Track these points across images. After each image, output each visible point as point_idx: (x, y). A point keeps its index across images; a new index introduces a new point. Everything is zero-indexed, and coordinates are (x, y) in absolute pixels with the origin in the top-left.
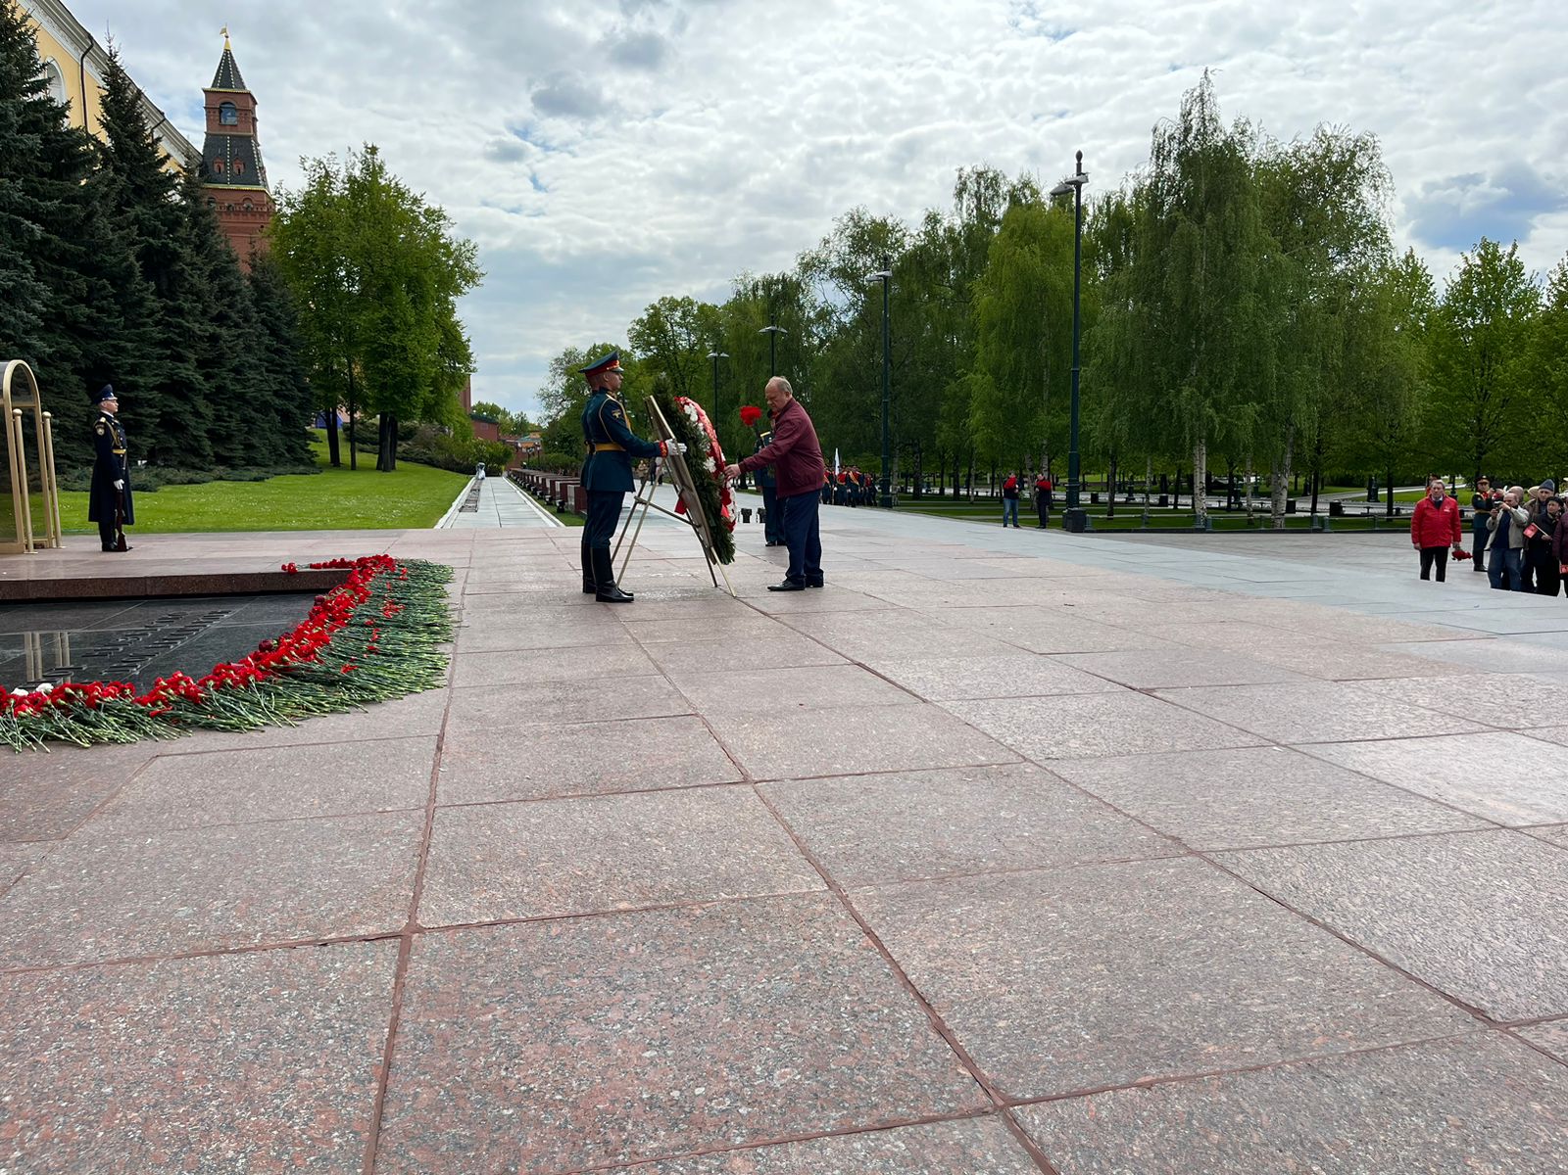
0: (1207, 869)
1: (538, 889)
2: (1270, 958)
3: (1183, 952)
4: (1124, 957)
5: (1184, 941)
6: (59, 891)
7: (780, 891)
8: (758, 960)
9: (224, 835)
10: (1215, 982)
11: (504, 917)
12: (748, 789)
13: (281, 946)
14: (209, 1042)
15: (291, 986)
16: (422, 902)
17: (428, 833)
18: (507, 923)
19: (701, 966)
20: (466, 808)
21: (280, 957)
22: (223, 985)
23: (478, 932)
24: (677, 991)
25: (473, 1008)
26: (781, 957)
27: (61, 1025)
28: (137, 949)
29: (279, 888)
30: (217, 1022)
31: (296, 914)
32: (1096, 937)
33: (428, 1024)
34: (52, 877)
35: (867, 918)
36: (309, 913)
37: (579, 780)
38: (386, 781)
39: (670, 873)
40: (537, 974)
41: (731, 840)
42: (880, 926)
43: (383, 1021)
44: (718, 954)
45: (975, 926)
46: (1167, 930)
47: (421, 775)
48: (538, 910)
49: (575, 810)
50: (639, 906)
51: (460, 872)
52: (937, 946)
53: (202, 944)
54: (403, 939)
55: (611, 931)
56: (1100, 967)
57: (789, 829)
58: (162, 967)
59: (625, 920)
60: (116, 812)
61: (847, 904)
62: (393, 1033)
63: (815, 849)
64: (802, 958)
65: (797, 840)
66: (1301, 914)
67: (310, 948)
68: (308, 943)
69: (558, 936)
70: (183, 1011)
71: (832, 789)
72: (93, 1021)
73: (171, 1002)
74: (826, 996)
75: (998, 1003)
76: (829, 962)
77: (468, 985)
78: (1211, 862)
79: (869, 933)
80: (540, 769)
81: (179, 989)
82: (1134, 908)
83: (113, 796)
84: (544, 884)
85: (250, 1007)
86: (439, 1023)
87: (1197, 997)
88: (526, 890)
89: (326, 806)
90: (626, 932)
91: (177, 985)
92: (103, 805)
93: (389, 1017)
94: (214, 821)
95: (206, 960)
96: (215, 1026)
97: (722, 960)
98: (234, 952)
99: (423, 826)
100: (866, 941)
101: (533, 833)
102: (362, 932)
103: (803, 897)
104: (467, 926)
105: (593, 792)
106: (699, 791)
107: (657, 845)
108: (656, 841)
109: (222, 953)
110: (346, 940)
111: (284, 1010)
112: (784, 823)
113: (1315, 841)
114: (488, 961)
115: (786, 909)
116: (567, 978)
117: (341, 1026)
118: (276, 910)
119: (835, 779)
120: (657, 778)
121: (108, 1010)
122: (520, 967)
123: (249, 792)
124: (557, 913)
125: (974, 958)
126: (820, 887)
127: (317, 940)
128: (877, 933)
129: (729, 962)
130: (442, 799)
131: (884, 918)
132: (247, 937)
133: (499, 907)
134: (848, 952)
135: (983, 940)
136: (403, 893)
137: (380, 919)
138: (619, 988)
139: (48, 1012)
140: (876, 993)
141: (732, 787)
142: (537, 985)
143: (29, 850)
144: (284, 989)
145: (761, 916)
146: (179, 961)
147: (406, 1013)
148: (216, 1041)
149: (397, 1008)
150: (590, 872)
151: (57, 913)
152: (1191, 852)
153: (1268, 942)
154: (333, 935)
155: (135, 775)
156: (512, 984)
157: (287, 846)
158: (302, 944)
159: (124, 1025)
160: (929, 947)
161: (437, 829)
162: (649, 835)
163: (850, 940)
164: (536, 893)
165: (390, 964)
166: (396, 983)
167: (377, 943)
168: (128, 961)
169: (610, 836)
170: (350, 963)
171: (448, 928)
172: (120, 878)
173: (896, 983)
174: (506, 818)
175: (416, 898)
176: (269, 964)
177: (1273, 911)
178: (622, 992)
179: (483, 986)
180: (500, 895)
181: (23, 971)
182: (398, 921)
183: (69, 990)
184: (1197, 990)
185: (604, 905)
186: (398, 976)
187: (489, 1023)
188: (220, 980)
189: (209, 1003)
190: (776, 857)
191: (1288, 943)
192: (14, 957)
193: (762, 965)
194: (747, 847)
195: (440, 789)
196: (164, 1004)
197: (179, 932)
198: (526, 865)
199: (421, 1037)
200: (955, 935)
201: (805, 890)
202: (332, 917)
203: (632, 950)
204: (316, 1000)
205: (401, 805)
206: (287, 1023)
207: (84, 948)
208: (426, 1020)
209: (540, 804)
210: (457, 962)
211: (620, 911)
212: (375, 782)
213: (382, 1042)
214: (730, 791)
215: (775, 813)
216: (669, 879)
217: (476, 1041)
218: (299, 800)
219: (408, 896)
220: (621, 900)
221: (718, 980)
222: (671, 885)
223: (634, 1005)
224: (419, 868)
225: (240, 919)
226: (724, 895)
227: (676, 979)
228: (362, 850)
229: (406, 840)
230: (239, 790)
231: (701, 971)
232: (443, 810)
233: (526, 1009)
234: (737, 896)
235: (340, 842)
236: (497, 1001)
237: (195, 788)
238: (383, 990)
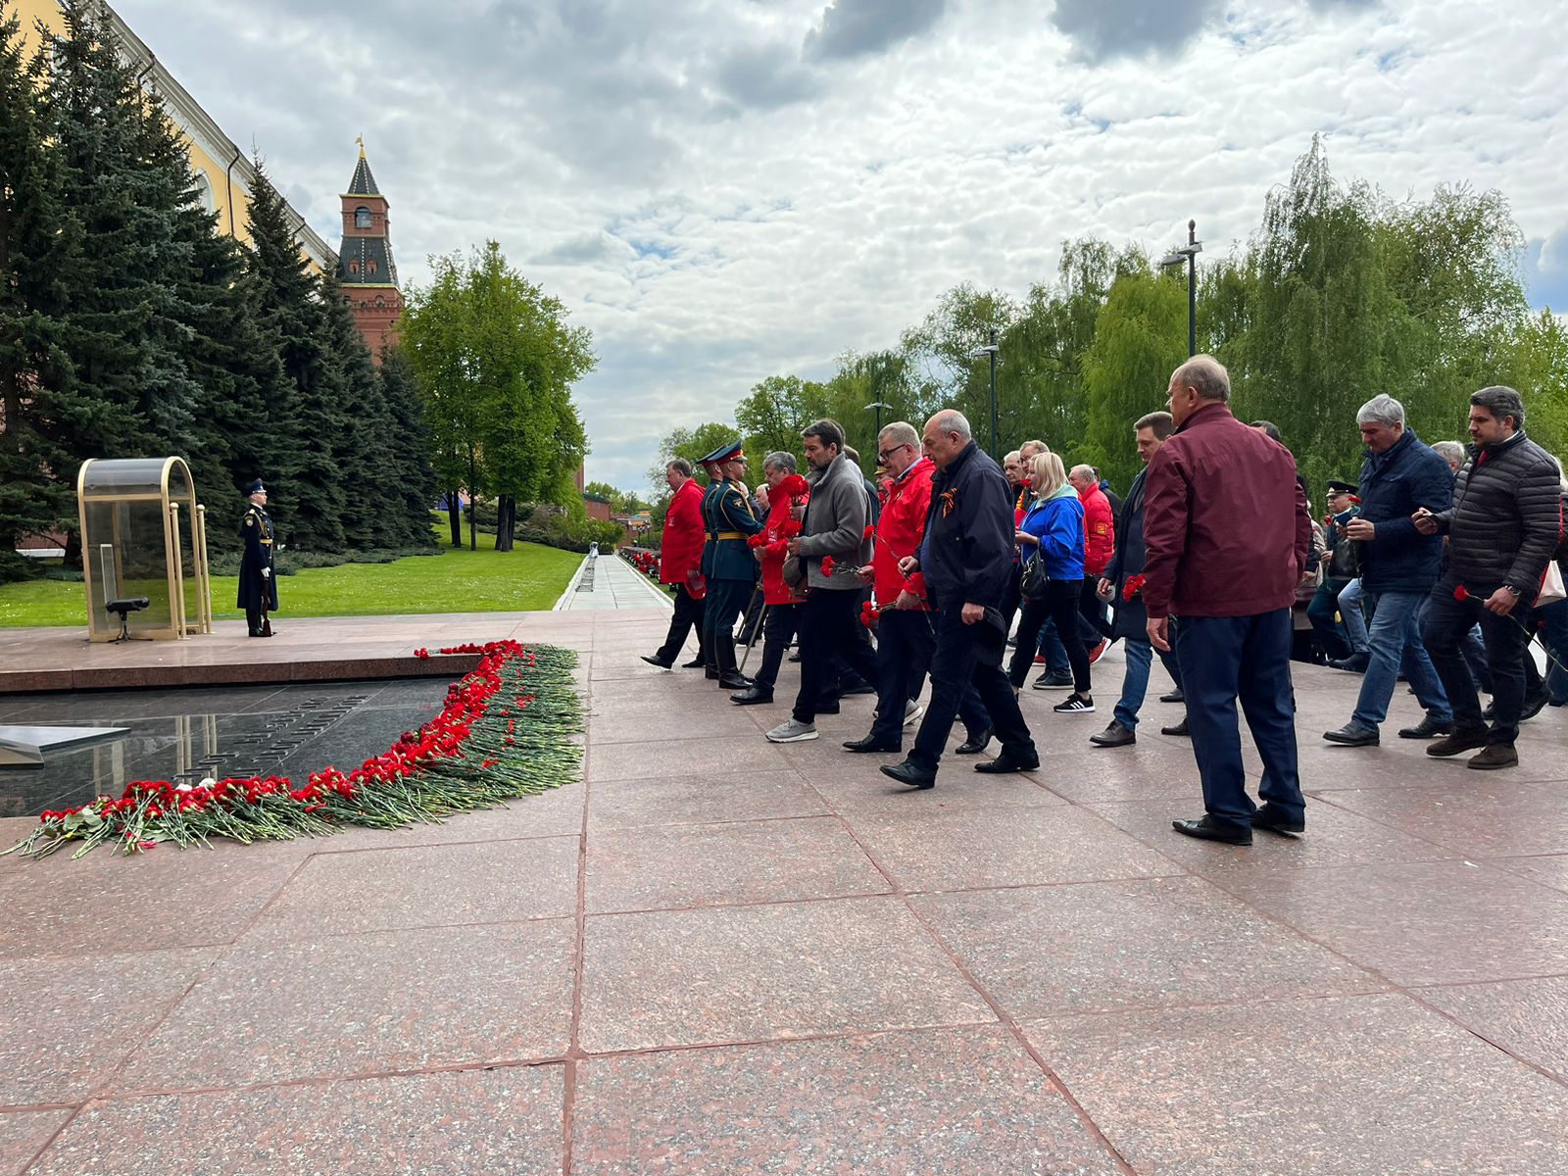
0: (1414, 1007)
1: (696, 1011)
2: (1501, 1116)
3: (1404, 1110)
4: (1338, 1115)
5: (1404, 1097)
6: (230, 1001)
7: (948, 1022)
8: (935, 1103)
10: (1445, 1145)
11: (666, 1043)
12: (899, 901)
13: (448, 1069)
15: (464, 1116)
16: (582, 1024)
17: (580, 944)
18: (669, 1049)
19: (875, 1108)
20: (616, 917)
21: (448, 1082)
22: (396, 1112)
23: (641, 1059)
24: (854, 1135)
25: (645, 1149)
26: (959, 1100)
27: (241, 1154)
28: (308, 1069)
29: (440, 1003)
30: (392, 1154)
31: (460, 1033)
32: (1304, 1089)
33: (601, 1166)
34: (223, 986)
35: (1045, 1056)
36: (472, 1033)
37: (725, 887)
38: (534, 886)
39: (830, 996)
40: (708, 1110)
41: (889, 961)
42: (1062, 1067)
43: (556, 1159)
45: (1166, 1070)
46: (1382, 1082)
47: (567, 882)
48: (700, 1036)
49: (724, 922)
50: (803, 1035)
51: (616, 989)
52: (1128, 1094)
53: (372, 1064)
54: (567, 1064)
55: (777, 1063)
56: (1314, 1126)
57: (948, 949)
58: (335, 1089)
59: (790, 1050)
60: (280, 914)
61: (1022, 1040)
63: (978, 972)
64: (983, 1102)
65: (958, 962)
66: (1528, 1063)
67: (477, 1072)
68: (475, 1067)
69: (723, 1067)
70: (359, 1141)
71: (988, 903)
72: (271, 1150)
73: (346, 1130)
74: (1014, 1149)
75: (1206, 1166)
76: (1011, 1108)
77: (638, 1121)
78: (1419, 1000)
79: (1051, 1075)
80: (684, 874)
81: (353, 1115)
82: (1341, 1054)
83: (276, 897)
84: (702, 1006)
85: (423, 1138)
86: (612, 1164)
87: (1427, 1164)
88: (685, 1013)
89: (478, 912)
90: (791, 1065)
91: (350, 1111)
92: (267, 906)
93: (561, 1155)
94: (373, 926)
95: (376, 1083)
96: (391, 1159)
97: (896, 1102)
98: (403, 1074)
99: (574, 937)
100: (1047, 1084)
101: (684, 947)
102: (526, 1056)
103: (973, 1029)
104: (630, 1052)
105: (741, 902)
106: (849, 903)
107: (813, 964)
108: (810, 960)
109: (392, 1075)
110: (511, 1065)
111: (456, 1143)
112: (941, 942)
113: (1531, 975)
114: (655, 1093)
115: (958, 1042)
116: (737, 1117)
117: (514, 1164)
118: (440, 1028)
119: (989, 893)
120: (803, 887)
121: (285, 1137)
122: (688, 1102)
123: (403, 895)
124: (720, 1041)
125: (1171, 1110)
126: (989, 1019)
127: (483, 1064)
128: (1059, 1076)
129: (904, 1104)
130: (590, 908)
131: (1064, 1058)
132: (414, 1057)
133: (660, 1032)
134: (1031, 1097)
135: (1177, 1089)
136: (562, 1012)
137: (542, 1042)
138: (792, 1130)
139: (227, 1139)
140: (1068, 1149)
141: (882, 899)
142: (708, 1124)
143: (201, 957)
144: (454, 1119)
145: (932, 1050)
146: (350, 1084)
147: (579, 1150)
149: (568, 1146)
150: (747, 993)
151: (230, 1027)
152: (1395, 987)
153: (1496, 1097)
154: (498, 1059)
155: (295, 874)
156: (682, 1121)
157: (444, 956)
158: (469, 1067)
159: (301, 1156)
160: (1119, 1094)
161: (589, 940)
162: (802, 952)
163: (1031, 1083)
164: (695, 1016)
165: (557, 1093)
166: (565, 1117)
167: (541, 1068)
168: (301, 1082)
169: (763, 952)
170: (517, 1091)
171: (611, 1054)
172: (288, 988)
173: (1089, 1137)
174: (655, 928)
175: (575, 1019)
176: (438, 1090)
177: (1497, 1059)
178: (795, 1135)
179: (652, 1123)
180: (659, 1017)
181: (200, 1092)
182: (559, 1044)
183: (246, 1115)
184: (1425, 1156)
185: (767, 1032)
186: (566, 1109)
187: (662, 1167)
188: (392, 1106)
189: (384, 1133)
190: (939, 981)
191: (1519, 1098)
192: (191, 1076)
193: (940, 1109)
194: (906, 969)
195: (588, 895)
196: (340, 1133)
197: (350, 1050)
198: (682, 985)
200: (1145, 1081)
201: (975, 1021)
202: (495, 1038)
203: (801, 1086)
204: (488, 1132)
205: (551, 912)
206: (461, 1158)
207: (258, 1067)
208: (598, 1161)
209: (689, 913)
210: (624, 1095)
211: (783, 1040)
212: (523, 886)
214: (881, 905)
215: (931, 931)
216: (829, 1004)
218: (451, 905)
219: (567, 1016)
220: (783, 1027)
221: (896, 1125)
222: (832, 1012)
223: (811, 1152)
224: (575, 983)
225: (406, 1036)
226: (889, 1026)
227: (851, 1122)
228: (517, 963)
229: (560, 952)
230: (393, 892)
231: (876, 1114)
232: (593, 919)
233: (699, 1151)
234: (903, 1026)
235: (495, 953)
236: (669, 1142)
237: (351, 890)
238: (552, 1124)
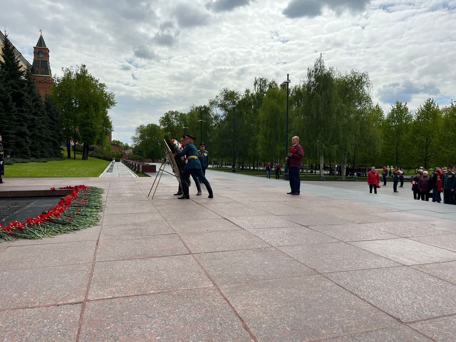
0: (323, 278)
1: (126, 287)
2: (340, 304)
3: (316, 303)
4: (299, 305)
5: (316, 300)
7: (199, 287)
8: (192, 308)
9: (28, 272)
10: (325, 312)
11: (116, 296)
12: (191, 256)
13: (45, 306)
14: (21, 336)
15: (48, 319)
16: (90, 292)
17: (93, 270)
18: (116, 298)
19: (175, 310)
20: (105, 262)
21: (44, 309)
23: (107, 301)
24: (167, 318)
25: (104, 325)
26: (199, 307)
29: (44, 288)
30: (24, 329)
31: (50, 296)
32: (292, 299)
35: (225, 294)
36: (54, 296)
37: (140, 254)
38: (80, 254)
39: (167, 282)
40: (125, 314)
41: (185, 272)
42: (229, 297)
43: (76, 329)
44: (180, 306)
45: (256, 296)
46: (312, 296)
47: (91, 252)
48: (126, 294)
49: (138, 263)
50: (157, 292)
51: (102, 282)
52: (245, 303)
53: (20, 305)
54: (83, 304)
55: (148, 300)
56: (292, 308)
57: (203, 268)
58: (8, 312)
59: (152, 296)
61: (219, 290)
62: (79, 333)
63: (210, 274)
64: (205, 307)
65: (205, 271)
66: (349, 291)
67: (54, 307)
68: (53, 305)
69: (132, 302)
70: (14, 326)
71: (216, 256)
74: (212, 318)
75: (263, 319)
76: (214, 308)
77: (103, 317)
78: (324, 276)
79: (226, 299)
80: (128, 250)
81: (13, 319)
82: (302, 290)
84: (128, 285)
85: (34, 325)
86: (93, 330)
87: (320, 316)
88: (122, 288)
89: (61, 262)
90: (153, 300)
91: (12, 318)
93: (77, 328)
94: (25, 267)
95: (21, 310)
96: (23, 331)
97: (181, 308)
98: (30, 308)
99: (91, 268)
100: (225, 301)
101: (125, 270)
102: (70, 302)
103: (206, 288)
104: (103, 299)
105: (144, 257)
106: (176, 257)
107: (163, 273)
108: (163, 272)
109: (27, 308)
110: (65, 304)
111: (45, 326)
112: (201, 266)
113: (353, 270)
114: (109, 310)
115: (201, 292)
116: (134, 315)
117: (63, 331)
118: (44, 295)
119: (217, 253)
120: (164, 253)
122: (119, 312)
123: (37, 258)
124: (132, 295)
125: (256, 306)
126: (211, 285)
127: (56, 304)
128: (228, 299)
129: (184, 308)
130: (97, 260)
131: (230, 294)
132: (34, 303)
133: (114, 293)
134: (219, 305)
135: (259, 301)
136: (84, 289)
137: (76, 297)
138: (150, 317)
140: (227, 317)
141: (186, 255)
142: (124, 317)
144: (45, 320)
145: (194, 294)
146: (13, 311)
147: (83, 327)
148: (24, 336)
150: (142, 282)
152: (319, 273)
153: (340, 299)
154: (61, 303)
155: (2, 252)
156: (117, 317)
157: (48, 275)
158: (51, 305)
160: (243, 303)
161: (95, 269)
162: (161, 270)
163: (220, 301)
165: (79, 311)
166: (80, 318)
167: (75, 305)
169: (149, 270)
170: (66, 311)
171: (97, 300)
173: (233, 314)
174: (117, 265)
175: (88, 291)
176: (41, 312)
177: (341, 290)
178: (151, 319)
179: (107, 318)
180: (114, 289)
182: (81, 298)
184: (320, 314)
185: (146, 292)
186: (81, 315)
187: (109, 330)
188: (25, 316)
189: (22, 324)
190: (199, 276)
191: (345, 300)
193: (193, 309)
194: (190, 273)
195: (97, 256)
196: (8, 324)
197: (14, 301)
198: (123, 280)
199: (88, 334)
200: (251, 299)
201: (207, 286)
202: (61, 297)
203: (154, 305)
204: (55, 323)
205: (85, 262)
206: (46, 330)
208: (89, 329)
209: (128, 261)
211: (151, 294)
212: (76, 254)
213: (75, 336)
214: (185, 257)
215: (199, 263)
216: (166, 284)
217: (105, 335)
218: (52, 260)
219: (85, 290)
220: (151, 290)
221: (180, 314)
222: (167, 285)
223: (154, 323)
224: (89, 281)
225: (32, 298)
226: (183, 288)
227: (167, 314)
228: (71, 276)
229: (86, 273)
230: (33, 257)
231: (175, 311)
232: (98, 263)
233: (121, 325)
234: (186, 288)
235: (65, 273)
236: (112, 323)
237: (20, 257)
238: (76, 320)
